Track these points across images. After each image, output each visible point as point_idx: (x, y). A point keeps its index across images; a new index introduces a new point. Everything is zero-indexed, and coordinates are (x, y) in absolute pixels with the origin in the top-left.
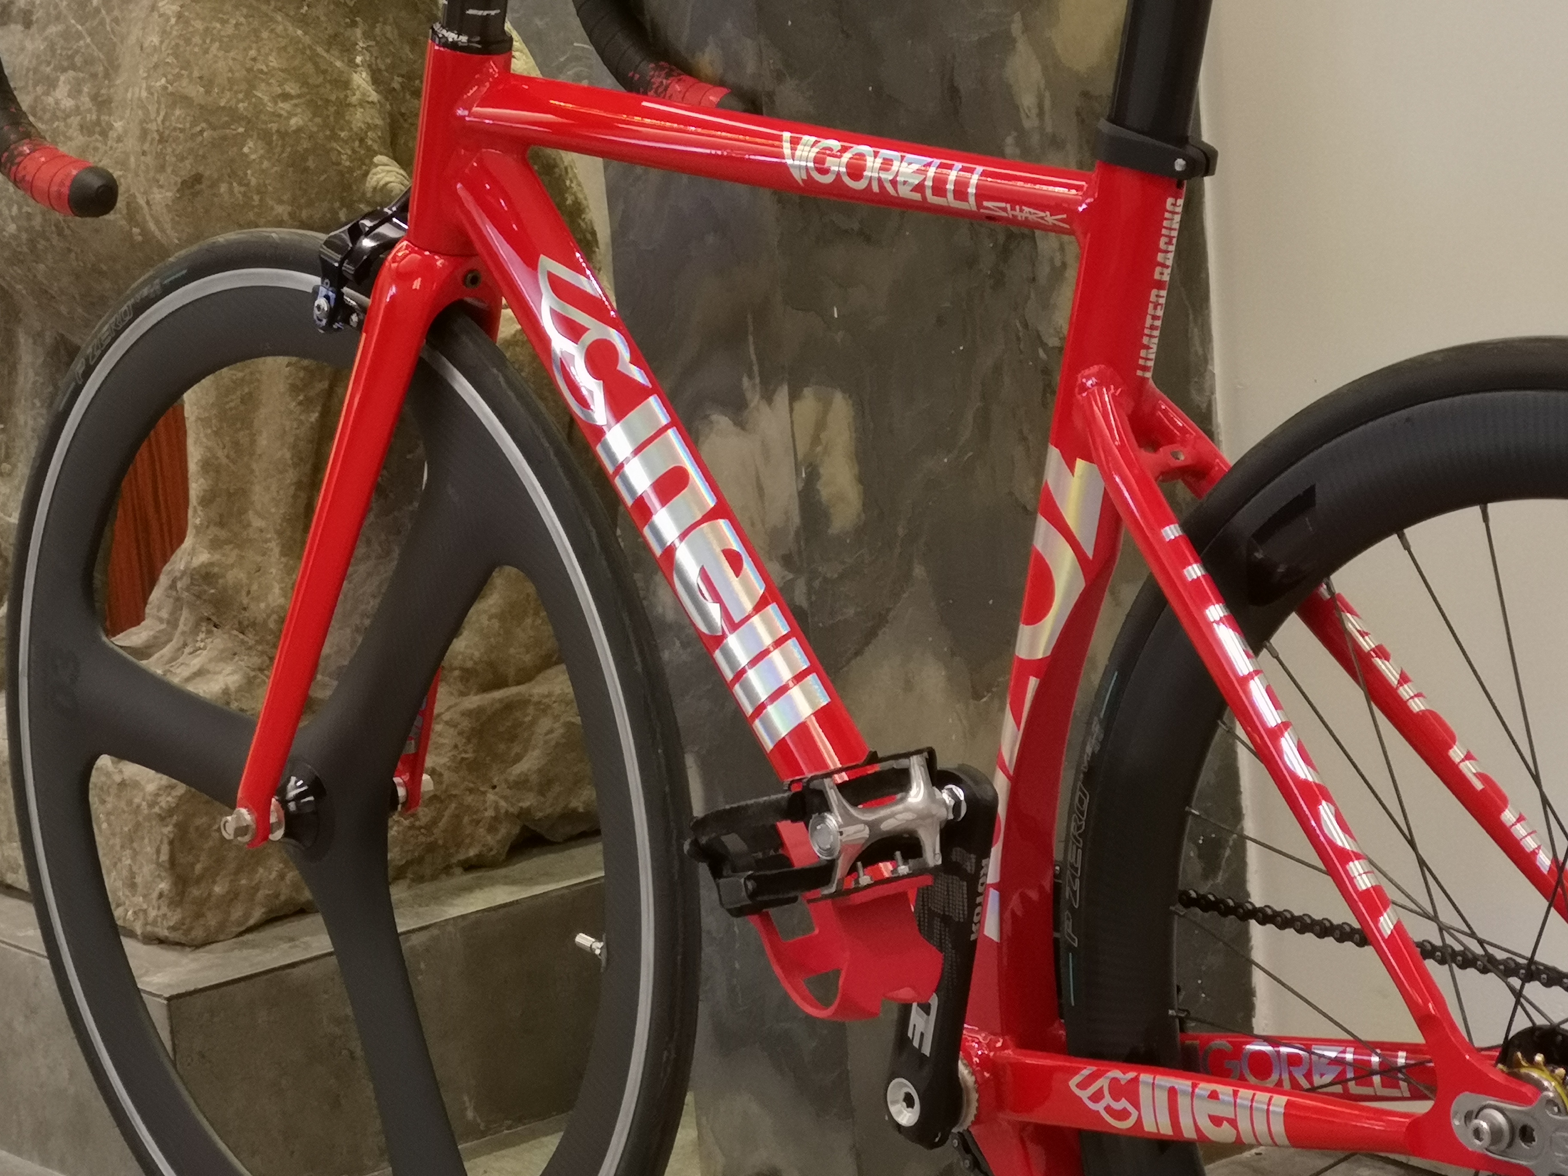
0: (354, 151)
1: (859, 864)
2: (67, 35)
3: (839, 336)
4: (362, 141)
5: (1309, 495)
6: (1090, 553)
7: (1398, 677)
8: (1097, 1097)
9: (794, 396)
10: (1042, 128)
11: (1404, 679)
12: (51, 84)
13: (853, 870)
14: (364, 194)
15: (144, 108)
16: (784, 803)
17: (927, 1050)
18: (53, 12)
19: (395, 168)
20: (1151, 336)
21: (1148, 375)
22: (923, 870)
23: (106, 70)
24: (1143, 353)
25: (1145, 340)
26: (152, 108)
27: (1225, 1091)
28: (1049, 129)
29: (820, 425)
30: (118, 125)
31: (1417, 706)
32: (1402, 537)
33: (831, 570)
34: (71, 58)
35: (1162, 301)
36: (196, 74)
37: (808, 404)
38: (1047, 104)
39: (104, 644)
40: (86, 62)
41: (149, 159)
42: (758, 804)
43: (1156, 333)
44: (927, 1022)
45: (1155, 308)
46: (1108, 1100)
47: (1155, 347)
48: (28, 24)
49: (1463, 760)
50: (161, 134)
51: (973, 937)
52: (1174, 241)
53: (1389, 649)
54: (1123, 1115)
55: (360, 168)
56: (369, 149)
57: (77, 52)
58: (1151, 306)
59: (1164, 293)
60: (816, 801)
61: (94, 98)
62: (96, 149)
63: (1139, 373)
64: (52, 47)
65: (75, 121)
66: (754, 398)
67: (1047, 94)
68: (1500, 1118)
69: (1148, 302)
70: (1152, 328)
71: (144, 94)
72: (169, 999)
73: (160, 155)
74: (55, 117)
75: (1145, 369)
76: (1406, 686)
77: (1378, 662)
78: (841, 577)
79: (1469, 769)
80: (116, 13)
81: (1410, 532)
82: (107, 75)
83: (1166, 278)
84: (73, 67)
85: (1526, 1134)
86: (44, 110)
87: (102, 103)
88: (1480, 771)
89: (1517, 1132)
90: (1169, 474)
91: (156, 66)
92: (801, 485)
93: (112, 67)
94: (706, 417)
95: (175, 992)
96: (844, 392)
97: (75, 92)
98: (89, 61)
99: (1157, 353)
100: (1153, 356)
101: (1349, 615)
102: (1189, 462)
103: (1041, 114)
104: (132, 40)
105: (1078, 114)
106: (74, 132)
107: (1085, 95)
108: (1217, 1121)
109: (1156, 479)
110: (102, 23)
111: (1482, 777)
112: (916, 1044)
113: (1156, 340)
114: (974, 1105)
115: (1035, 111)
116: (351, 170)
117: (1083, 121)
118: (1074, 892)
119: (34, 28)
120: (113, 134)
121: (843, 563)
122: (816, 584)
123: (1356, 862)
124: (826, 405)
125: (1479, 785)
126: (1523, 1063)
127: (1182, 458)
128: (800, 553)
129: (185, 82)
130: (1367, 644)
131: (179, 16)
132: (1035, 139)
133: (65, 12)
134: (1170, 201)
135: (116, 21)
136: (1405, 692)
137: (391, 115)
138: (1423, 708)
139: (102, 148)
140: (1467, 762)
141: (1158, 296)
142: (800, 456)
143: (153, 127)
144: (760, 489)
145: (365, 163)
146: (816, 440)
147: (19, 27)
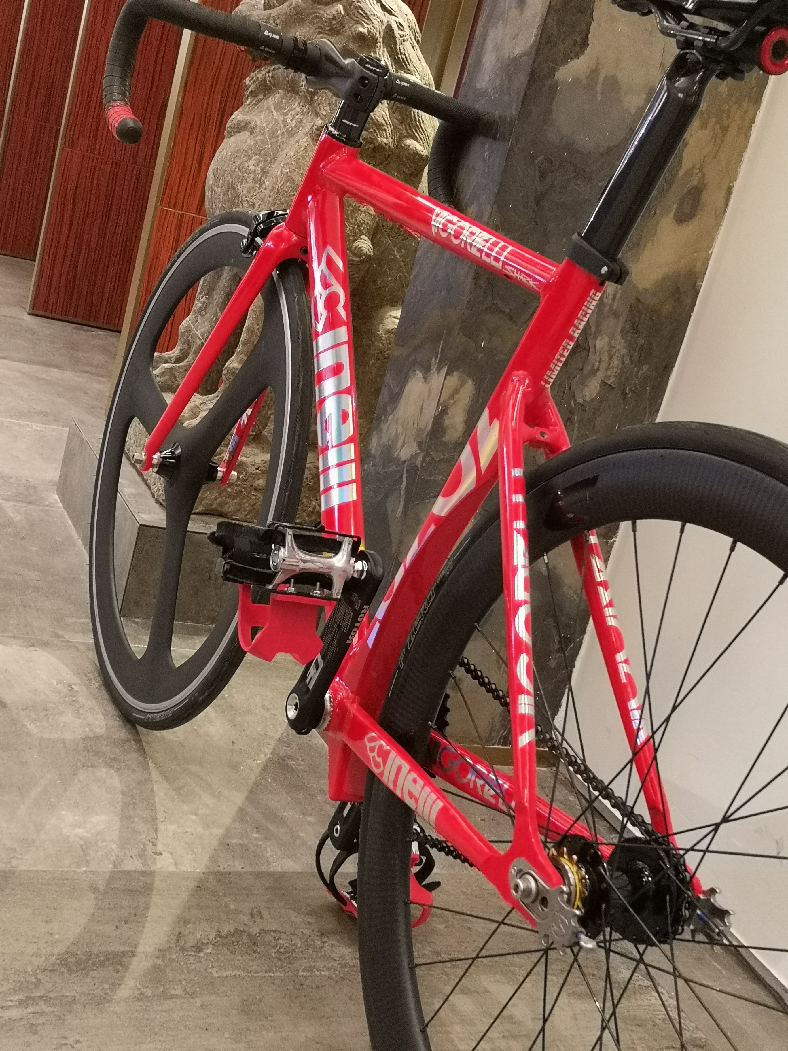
0: (353, 228)
1: (293, 580)
2: (264, 142)
3: (480, 356)
4: (359, 226)
5: (596, 478)
6: (483, 471)
7: (608, 601)
8: (372, 750)
9: (448, 374)
10: (611, 306)
11: (610, 604)
12: (250, 158)
13: (287, 581)
14: (351, 247)
15: (277, 178)
16: (261, 532)
17: (311, 687)
18: (262, 131)
19: (369, 243)
20: (556, 365)
21: (548, 386)
22: (329, 598)
23: (271, 160)
24: (548, 373)
25: (552, 366)
26: (279, 179)
27: (420, 782)
28: (615, 307)
29: (457, 391)
30: (267, 183)
31: (611, 622)
32: (634, 525)
33: (438, 456)
34: (261, 150)
35: (570, 348)
36: (301, 172)
37: (454, 380)
38: (618, 296)
39: (149, 371)
40: (265, 154)
41: (271, 199)
42: (248, 527)
43: (561, 364)
44: (315, 673)
45: (564, 350)
46: (375, 754)
47: (556, 372)
48: (252, 133)
49: (622, 662)
50: (278, 191)
51: (348, 642)
52: (588, 316)
53: (610, 584)
54: (378, 766)
55: (353, 236)
56: (361, 231)
57: (264, 149)
58: (562, 347)
59: (572, 344)
60: (279, 538)
61: (262, 169)
62: (256, 190)
63: (543, 383)
64: (256, 144)
65: (252, 176)
66: (434, 368)
67: (620, 291)
68: (533, 885)
69: (561, 345)
70: (559, 361)
71: (279, 173)
72: (141, 525)
73: (275, 199)
74: (246, 172)
75: (547, 382)
76: (610, 608)
77: (601, 589)
78: (440, 460)
79: (623, 669)
80: (284, 140)
81: (640, 523)
82: (271, 162)
83: (576, 335)
84: (260, 154)
85: (544, 902)
86: (243, 168)
87: (265, 173)
88: (629, 672)
89: (540, 898)
90: (534, 443)
91: (287, 164)
92: (437, 413)
93: (274, 160)
94: (415, 371)
95: (144, 523)
96: (474, 381)
97: (256, 165)
98: (266, 154)
99: (557, 376)
100: (554, 377)
101: (597, 558)
102: (549, 441)
103: (614, 299)
104: (285, 152)
105: (631, 306)
106: (250, 180)
107: (638, 300)
108: (411, 795)
109: (524, 443)
110: (277, 141)
111: (628, 675)
112: (308, 681)
113: (559, 369)
114: (327, 722)
115: (611, 296)
116: (349, 236)
117: (631, 310)
118: (411, 641)
119: (253, 135)
120: (264, 186)
121: (444, 455)
122: (428, 459)
123: (526, 696)
124: (463, 383)
125: (624, 680)
126: (565, 856)
127: (546, 437)
128: (426, 442)
129: (295, 174)
130: (599, 577)
131: (305, 148)
132: (607, 308)
133: (266, 132)
134: (593, 291)
135: (283, 143)
136: (609, 611)
137: (377, 223)
138: (614, 624)
139: (258, 190)
140: (624, 665)
141: (568, 344)
142: (441, 401)
143: (276, 186)
144: (422, 409)
145: (357, 236)
146: (452, 397)
147: (249, 133)
